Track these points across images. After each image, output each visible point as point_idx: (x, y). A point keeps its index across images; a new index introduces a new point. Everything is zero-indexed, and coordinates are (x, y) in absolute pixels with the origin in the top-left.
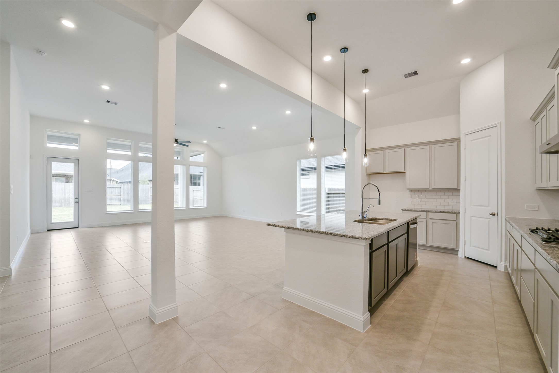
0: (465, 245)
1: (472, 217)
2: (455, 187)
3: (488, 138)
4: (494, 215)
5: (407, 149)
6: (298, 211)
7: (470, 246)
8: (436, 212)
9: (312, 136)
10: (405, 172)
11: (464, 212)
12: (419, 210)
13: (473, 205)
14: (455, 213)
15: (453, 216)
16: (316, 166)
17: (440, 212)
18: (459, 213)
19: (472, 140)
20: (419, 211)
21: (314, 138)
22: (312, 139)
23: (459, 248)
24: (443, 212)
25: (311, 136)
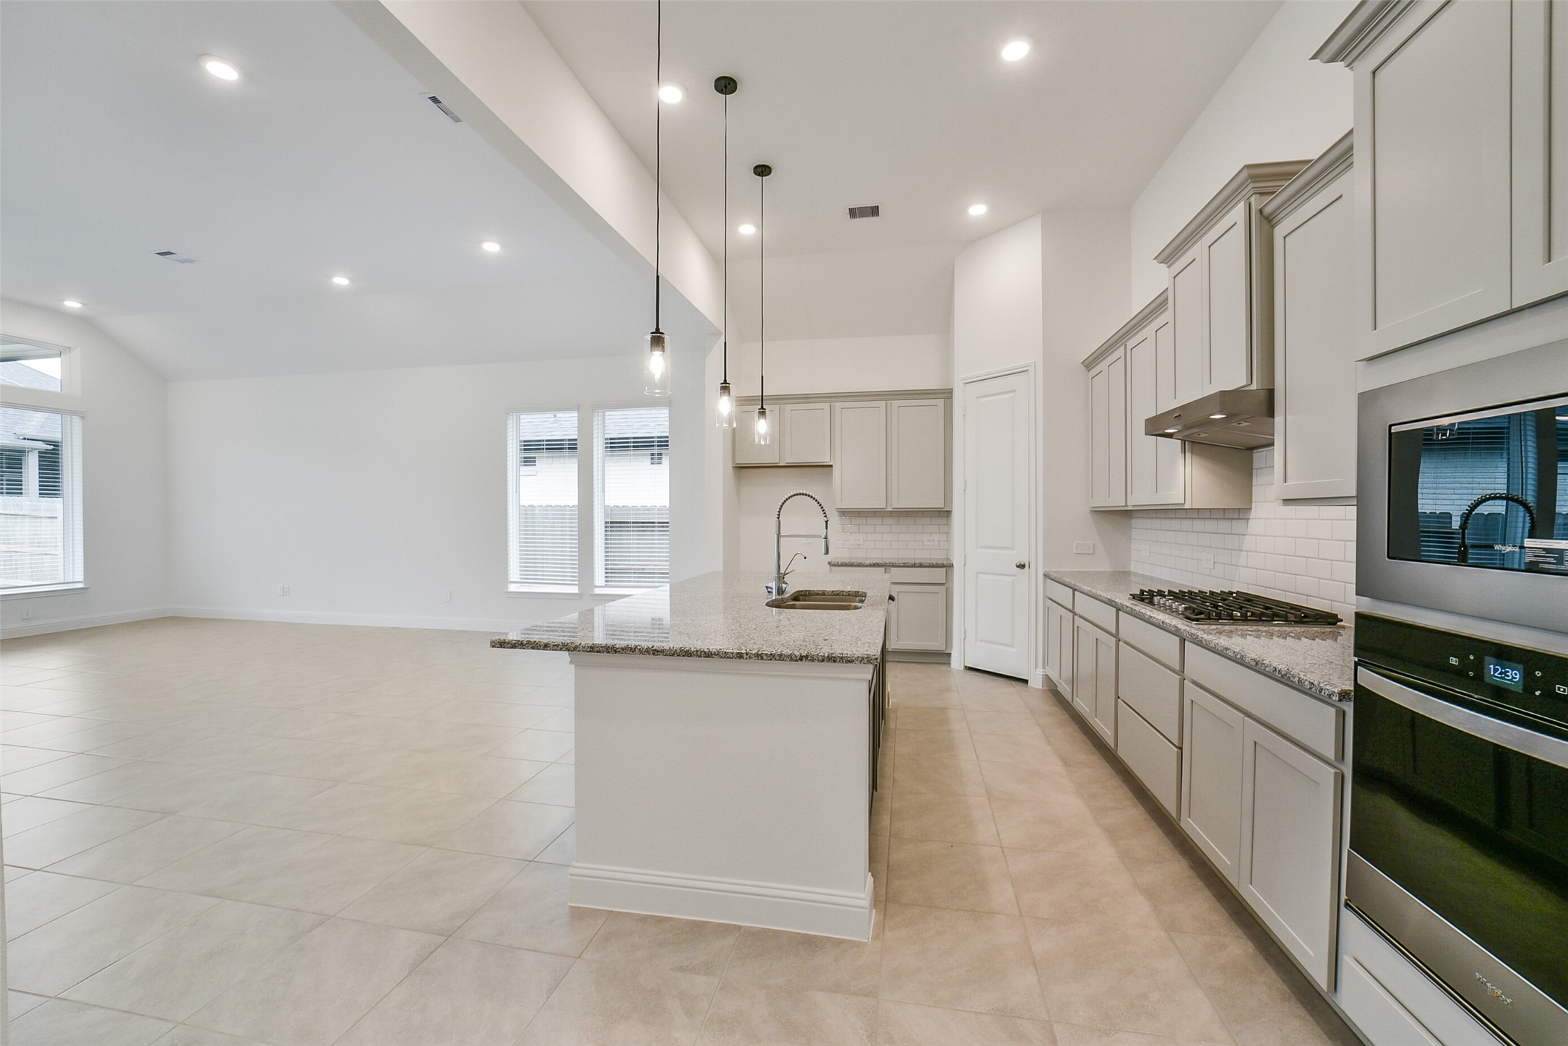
0: (964, 639)
1: (979, 575)
2: (938, 503)
3: (1012, 394)
4: (1022, 566)
5: (838, 406)
6: (511, 580)
7: (976, 641)
8: (905, 565)
9: (657, 330)
10: (832, 466)
11: (963, 564)
12: (868, 563)
13: (981, 547)
14: (943, 566)
15: (938, 575)
16: (576, 437)
17: (914, 566)
18: (952, 566)
19: (978, 397)
20: (867, 566)
21: (666, 337)
22: (657, 340)
23: (951, 648)
24: (921, 566)
25: (654, 331)
